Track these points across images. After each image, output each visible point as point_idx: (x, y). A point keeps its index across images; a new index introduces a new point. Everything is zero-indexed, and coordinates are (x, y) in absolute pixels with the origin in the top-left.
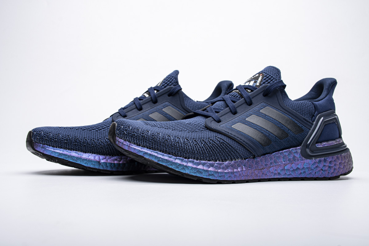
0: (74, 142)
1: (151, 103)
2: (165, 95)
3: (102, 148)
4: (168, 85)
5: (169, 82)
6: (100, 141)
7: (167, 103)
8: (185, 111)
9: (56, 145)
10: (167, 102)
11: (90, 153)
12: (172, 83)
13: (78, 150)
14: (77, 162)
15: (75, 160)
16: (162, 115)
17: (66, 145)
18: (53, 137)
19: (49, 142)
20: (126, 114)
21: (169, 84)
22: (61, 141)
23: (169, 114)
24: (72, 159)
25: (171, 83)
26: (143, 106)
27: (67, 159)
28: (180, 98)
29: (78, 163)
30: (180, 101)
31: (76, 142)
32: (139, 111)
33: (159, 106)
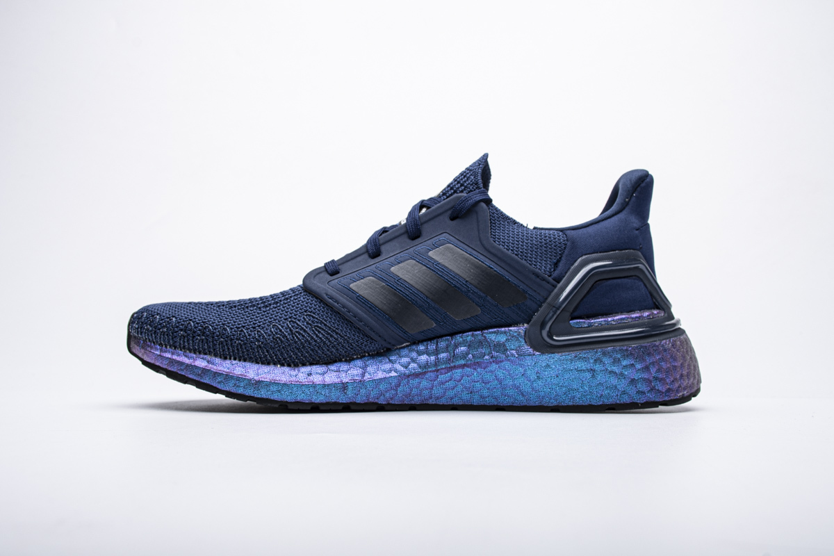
0: (199, 335)
1: (405, 239)
2: (441, 217)
3: (260, 347)
4: (455, 192)
5: (459, 185)
6: (258, 331)
7: (444, 237)
8: (488, 255)
9: (164, 341)
10: (444, 234)
11: (235, 359)
12: (466, 187)
13: (210, 352)
14: (202, 381)
15: (199, 375)
16: (425, 268)
17: (184, 342)
18: (160, 324)
19: (152, 335)
20: (340, 267)
21: (458, 188)
22: (173, 333)
23: (443, 263)
24: (193, 373)
25: (463, 188)
26: (383, 248)
27: (183, 374)
28: (478, 222)
29: (205, 381)
30: (478, 230)
31: (204, 334)
32: (370, 260)
33: (420, 246)
